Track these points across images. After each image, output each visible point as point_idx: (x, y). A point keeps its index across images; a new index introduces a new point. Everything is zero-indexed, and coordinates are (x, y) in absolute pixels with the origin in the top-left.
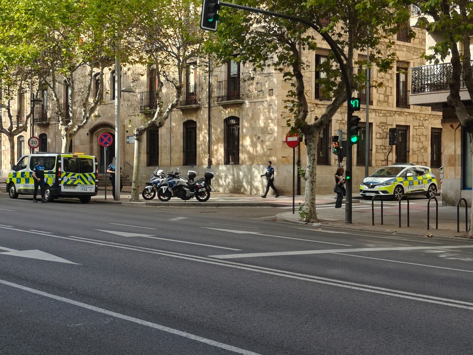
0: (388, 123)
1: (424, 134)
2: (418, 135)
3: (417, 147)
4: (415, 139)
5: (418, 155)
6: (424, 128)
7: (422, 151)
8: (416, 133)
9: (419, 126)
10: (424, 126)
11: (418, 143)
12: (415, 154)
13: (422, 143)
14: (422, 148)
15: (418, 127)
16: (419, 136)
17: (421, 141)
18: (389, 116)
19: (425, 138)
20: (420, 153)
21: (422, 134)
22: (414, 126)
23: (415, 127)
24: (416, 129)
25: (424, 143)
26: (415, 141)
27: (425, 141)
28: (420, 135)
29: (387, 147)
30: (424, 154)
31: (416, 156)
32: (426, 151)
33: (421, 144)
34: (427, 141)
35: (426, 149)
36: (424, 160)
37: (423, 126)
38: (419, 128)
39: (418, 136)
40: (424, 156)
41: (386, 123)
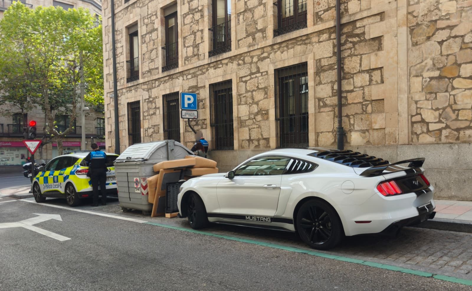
0: (199, 86)
1: (260, 87)
2: (249, 91)
3: (248, 113)
4: (243, 99)
5: (251, 127)
6: (262, 75)
7: (259, 118)
8: (246, 88)
9: (252, 74)
10: (261, 71)
11: (250, 106)
12: (244, 127)
13: (257, 103)
14: (257, 114)
15: (249, 78)
16: (252, 92)
17: (256, 100)
18: (201, 74)
19: (263, 93)
20: (254, 123)
21: (258, 87)
22: (242, 77)
23: (244, 79)
24: (246, 82)
25: (261, 103)
26: (243, 103)
27: (264, 98)
28: (254, 90)
29: (200, 121)
30: (262, 124)
31: (247, 129)
32: (265, 117)
33: (255, 106)
34: (267, 98)
35: (265, 114)
36: (262, 135)
37: (258, 71)
38: (251, 78)
39: (250, 93)
40: (263, 127)
41: (197, 86)
